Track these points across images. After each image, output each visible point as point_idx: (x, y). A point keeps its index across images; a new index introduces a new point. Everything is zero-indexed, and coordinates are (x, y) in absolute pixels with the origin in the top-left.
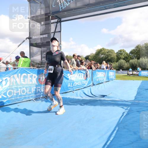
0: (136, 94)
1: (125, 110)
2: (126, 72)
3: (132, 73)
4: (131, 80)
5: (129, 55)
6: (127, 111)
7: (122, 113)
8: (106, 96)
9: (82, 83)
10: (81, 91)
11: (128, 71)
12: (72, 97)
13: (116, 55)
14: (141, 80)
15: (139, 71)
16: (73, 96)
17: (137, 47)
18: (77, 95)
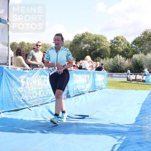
0: (138, 113)
1: (118, 141)
2: (125, 76)
3: (134, 78)
4: (132, 89)
5: (131, 46)
6: (121, 142)
7: (112, 146)
8: (87, 117)
9: (47, 93)
10: (43, 108)
11: (128, 74)
12: (28, 119)
13: (110, 45)
14: (148, 90)
15: (147, 74)
16: (29, 117)
17: (145, 33)
18: (36, 114)
